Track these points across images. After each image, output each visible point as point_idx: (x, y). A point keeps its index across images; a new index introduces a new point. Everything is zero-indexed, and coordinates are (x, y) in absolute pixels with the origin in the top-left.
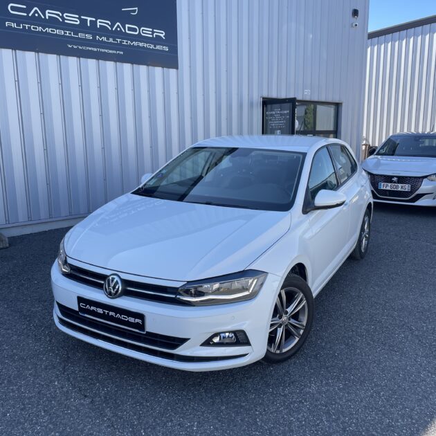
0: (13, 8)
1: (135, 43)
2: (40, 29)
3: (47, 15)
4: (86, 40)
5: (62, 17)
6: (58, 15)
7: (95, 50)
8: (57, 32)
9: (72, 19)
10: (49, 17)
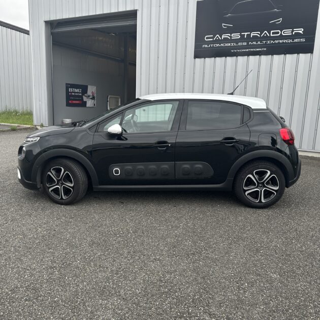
0: (207, 38)
1: (276, 42)
2: (218, 45)
3: (223, 37)
4: (243, 46)
5: (231, 37)
6: (228, 36)
7: (248, 50)
8: (226, 45)
9: (236, 36)
10: (224, 38)
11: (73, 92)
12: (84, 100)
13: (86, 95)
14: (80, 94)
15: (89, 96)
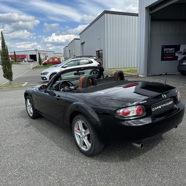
11: (167, 51)
12: (176, 56)
13: (178, 52)
14: (174, 52)
15: (181, 52)
